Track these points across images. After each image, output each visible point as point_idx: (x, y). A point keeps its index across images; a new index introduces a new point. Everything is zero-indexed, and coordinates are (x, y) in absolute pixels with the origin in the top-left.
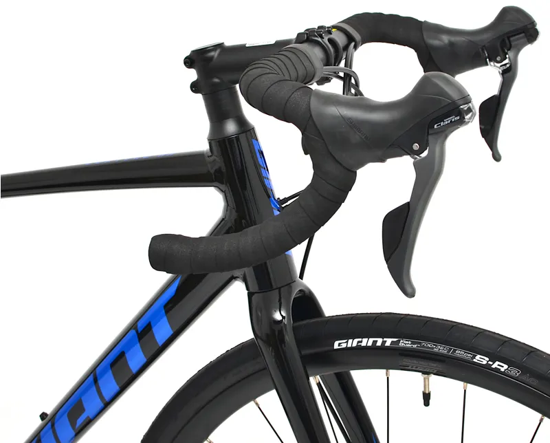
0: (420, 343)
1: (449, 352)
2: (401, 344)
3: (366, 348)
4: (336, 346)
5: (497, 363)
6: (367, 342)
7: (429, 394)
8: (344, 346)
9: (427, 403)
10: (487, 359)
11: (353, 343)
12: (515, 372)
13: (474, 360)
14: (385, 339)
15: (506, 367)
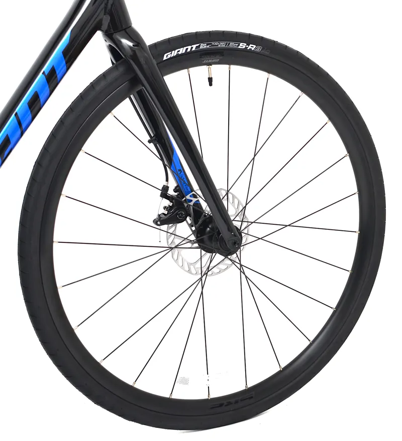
0: (211, 44)
1: (226, 45)
2: (201, 47)
3: (182, 54)
4: (165, 58)
5: (251, 45)
6: (182, 51)
7: (212, 78)
8: (169, 56)
9: (211, 84)
10: (246, 44)
11: (174, 53)
12: (259, 49)
13: (239, 47)
14: (192, 46)
15: (255, 46)
